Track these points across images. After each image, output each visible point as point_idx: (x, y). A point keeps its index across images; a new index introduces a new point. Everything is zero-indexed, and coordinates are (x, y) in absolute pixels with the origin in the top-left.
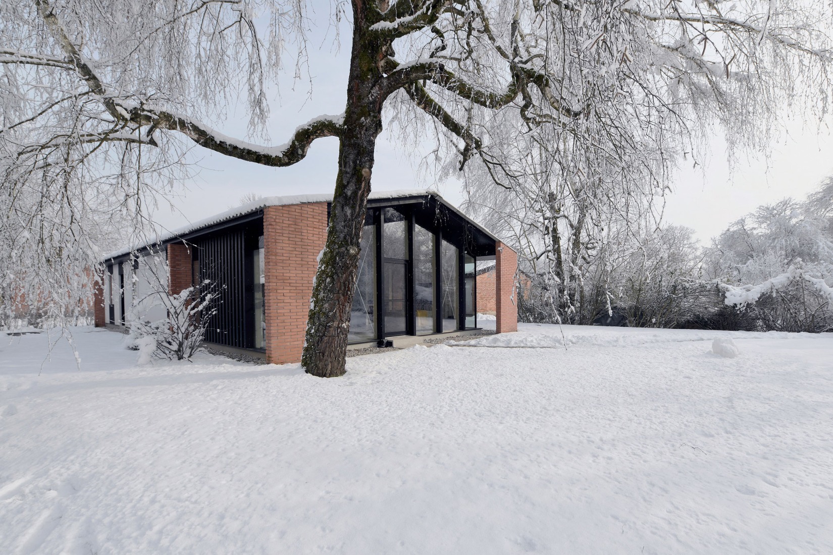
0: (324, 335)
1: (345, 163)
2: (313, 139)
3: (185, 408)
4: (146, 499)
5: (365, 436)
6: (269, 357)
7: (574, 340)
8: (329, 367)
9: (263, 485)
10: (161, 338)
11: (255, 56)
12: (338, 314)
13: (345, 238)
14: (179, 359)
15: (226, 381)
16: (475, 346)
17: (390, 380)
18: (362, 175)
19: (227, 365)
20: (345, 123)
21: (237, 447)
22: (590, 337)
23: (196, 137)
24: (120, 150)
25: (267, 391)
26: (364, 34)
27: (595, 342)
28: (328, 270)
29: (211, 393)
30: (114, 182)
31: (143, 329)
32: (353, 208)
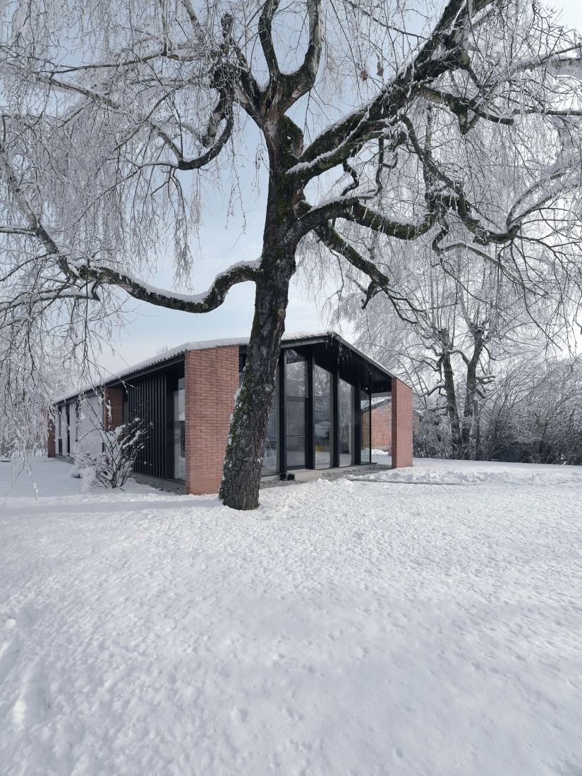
0: (241, 469)
1: (262, 305)
2: (231, 285)
3: (123, 537)
4: (95, 643)
5: (300, 581)
6: (188, 488)
7: (482, 477)
8: (245, 500)
9: (209, 638)
10: (100, 469)
11: (181, 213)
12: (253, 450)
13: (261, 376)
14: (113, 487)
15: (154, 510)
16: (376, 481)
17: (305, 515)
18: (278, 315)
19: (153, 495)
20: (262, 267)
21: (175, 586)
22: (500, 474)
23: (131, 290)
24: (69, 306)
25: (192, 523)
26: (281, 179)
27: (506, 479)
28: (245, 408)
29: (142, 522)
30: (65, 334)
31: (86, 461)
32: (269, 347)
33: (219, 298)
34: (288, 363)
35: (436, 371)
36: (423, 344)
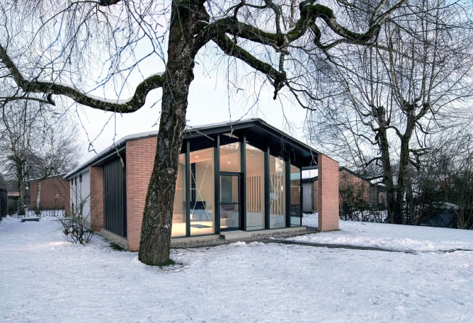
0: (151, 233)
1: (165, 107)
2: (148, 91)
12: (161, 219)
13: (164, 162)
18: (176, 114)
28: (154, 186)
32: (170, 139)
33: (140, 101)
34: (221, 144)
35: (374, 144)
36: (362, 121)
